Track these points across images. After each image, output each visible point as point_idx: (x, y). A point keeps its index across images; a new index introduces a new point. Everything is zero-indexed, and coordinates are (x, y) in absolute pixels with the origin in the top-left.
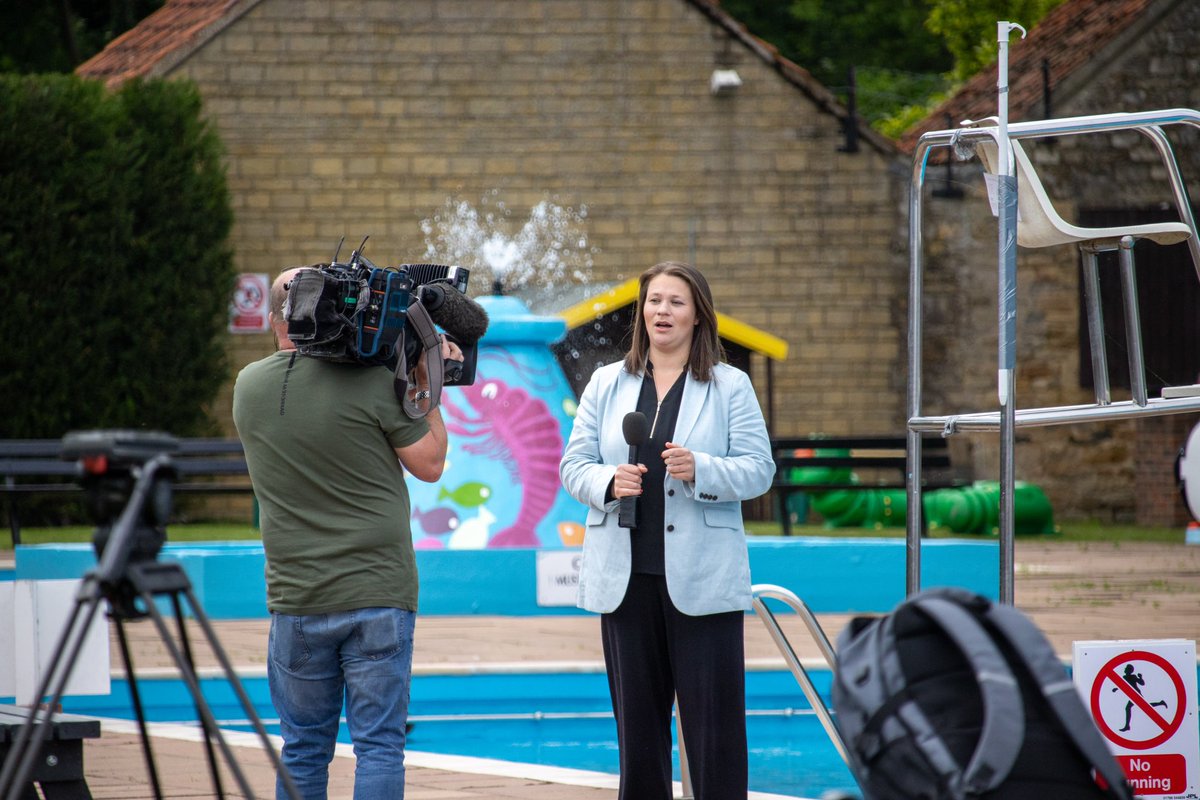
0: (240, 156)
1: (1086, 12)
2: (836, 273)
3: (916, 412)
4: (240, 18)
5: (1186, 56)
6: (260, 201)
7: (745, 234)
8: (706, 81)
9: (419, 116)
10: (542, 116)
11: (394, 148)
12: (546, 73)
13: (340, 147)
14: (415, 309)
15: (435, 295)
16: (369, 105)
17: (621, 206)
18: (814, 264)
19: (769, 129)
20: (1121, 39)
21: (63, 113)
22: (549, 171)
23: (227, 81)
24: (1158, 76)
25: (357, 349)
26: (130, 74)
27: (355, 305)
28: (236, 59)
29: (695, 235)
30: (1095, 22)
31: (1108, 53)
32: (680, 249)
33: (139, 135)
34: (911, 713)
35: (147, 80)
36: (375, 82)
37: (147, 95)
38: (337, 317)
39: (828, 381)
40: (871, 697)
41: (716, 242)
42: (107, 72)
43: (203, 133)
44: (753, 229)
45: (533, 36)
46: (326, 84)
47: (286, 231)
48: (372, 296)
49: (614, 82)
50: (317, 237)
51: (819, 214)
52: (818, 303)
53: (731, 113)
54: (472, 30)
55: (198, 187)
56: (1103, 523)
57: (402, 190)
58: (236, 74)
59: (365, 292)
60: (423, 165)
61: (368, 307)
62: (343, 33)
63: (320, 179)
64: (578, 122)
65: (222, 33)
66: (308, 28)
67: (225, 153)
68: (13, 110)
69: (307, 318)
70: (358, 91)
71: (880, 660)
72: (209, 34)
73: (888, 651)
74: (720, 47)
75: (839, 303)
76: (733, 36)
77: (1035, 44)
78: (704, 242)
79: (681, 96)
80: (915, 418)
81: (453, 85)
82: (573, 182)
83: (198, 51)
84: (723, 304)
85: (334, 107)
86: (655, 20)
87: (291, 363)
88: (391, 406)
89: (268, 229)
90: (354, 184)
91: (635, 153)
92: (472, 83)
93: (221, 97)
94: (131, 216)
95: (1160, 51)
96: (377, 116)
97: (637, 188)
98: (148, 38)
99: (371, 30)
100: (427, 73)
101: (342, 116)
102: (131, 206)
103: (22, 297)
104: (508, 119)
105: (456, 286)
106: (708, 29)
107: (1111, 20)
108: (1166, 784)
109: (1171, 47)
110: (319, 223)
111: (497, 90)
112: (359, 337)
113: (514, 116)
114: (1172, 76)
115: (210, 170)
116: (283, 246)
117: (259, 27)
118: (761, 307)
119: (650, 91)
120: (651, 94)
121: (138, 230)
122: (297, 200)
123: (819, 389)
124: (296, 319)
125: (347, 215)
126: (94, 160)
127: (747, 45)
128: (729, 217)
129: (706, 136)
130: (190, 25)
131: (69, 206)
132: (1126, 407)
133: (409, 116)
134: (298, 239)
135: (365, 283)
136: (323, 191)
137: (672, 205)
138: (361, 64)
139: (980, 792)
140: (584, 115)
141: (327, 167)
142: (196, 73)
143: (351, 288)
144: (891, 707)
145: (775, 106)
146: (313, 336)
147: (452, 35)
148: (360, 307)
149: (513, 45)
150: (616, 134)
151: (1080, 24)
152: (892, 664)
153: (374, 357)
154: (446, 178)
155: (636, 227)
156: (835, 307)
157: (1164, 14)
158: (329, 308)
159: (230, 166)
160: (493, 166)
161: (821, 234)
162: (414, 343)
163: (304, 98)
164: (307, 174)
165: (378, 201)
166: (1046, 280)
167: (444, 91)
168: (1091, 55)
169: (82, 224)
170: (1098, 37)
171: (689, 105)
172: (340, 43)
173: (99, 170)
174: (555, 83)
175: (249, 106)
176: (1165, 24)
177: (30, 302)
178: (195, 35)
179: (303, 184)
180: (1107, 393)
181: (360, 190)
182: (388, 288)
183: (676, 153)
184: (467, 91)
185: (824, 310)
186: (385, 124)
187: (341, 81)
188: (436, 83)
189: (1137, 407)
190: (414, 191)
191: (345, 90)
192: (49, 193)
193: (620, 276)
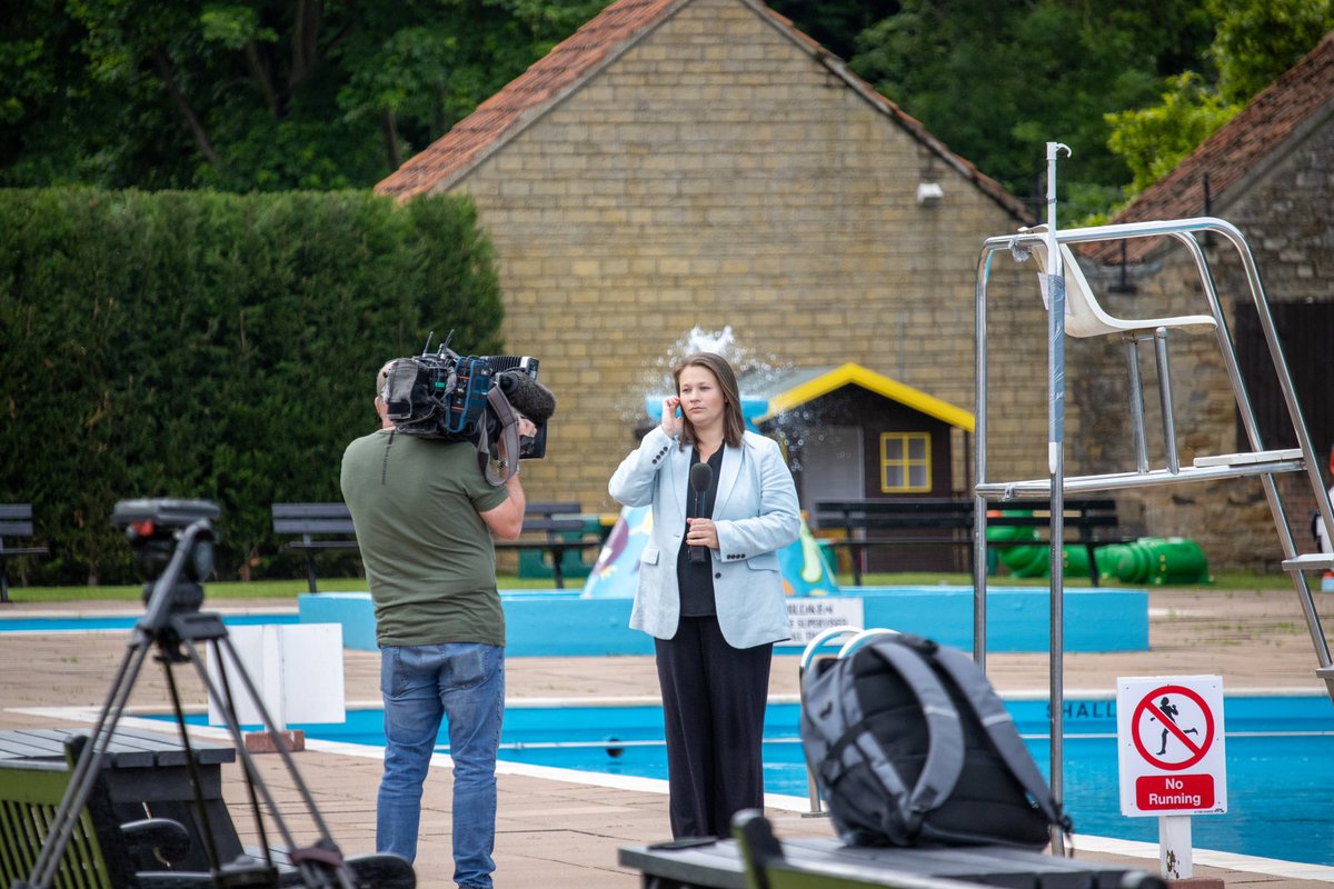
0: (510, 259)
1: (1244, 134)
2: (1026, 358)
3: (982, 479)
4: (511, 142)
5: (1327, 171)
6: (528, 297)
7: (946, 324)
8: (913, 193)
9: (665, 224)
10: (771, 223)
11: (643, 251)
12: (774, 187)
13: (596, 251)
14: (494, 393)
15: (510, 381)
16: (622, 215)
17: (839, 300)
18: (1006, 351)
19: (968, 234)
20: (1271, 157)
21: (359, 223)
22: (777, 271)
23: (500, 195)
24: (1303, 188)
25: (446, 426)
26: (417, 190)
27: (444, 389)
28: (507, 176)
29: (904, 326)
30: (1251, 142)
31: (1260, 168)
32: (891, 338)
33: (424, 242)
34: (867, 742)
35: (431, 195)
36: (627, 195)
37: (431, 208)
38: (429, 399)
39: (1019, 452)
40: (833, 728)
41: (922, 331)
42: (400, 188)
43: (479, 240)
44: (954, 320)
45: (763, 155)
46: (585, 197)
47: (550, 323)
48: (459, 381)
49: (834, 194)
50: (577, 328)
51: (1011, 307)
52: (1011, 384)
53: (935, 220)
54: (710, 149)
55: (474, 286)
56: (1256, 574)
57: (650, 287)
58: (507, 189)
59: (453, 378)
60: (668, 266)
61: (455, 390)
62: (600, 154)
63: (580, 278)
64: (802, 228)
65: (496, 154)
66: (569, 149)
67: (498, 257)
68: (316, 222)
69: (404, 401)
70: (613, 203)
71: (841, 697)
72: (485, 155)
73: (848, 689)
74: (924, 163)
75: (1029, 384)
76: (936, 154)
77: (1200, 161)
78: (912, 332)
79: (891, 206)
80: (981, 485)
81: (694, 197)
82: (797, 280)
83: (475, 170)
84: (929, 385)
85: (591, 217)
86: (868, 140)
87: (391, 441)
88: (474, 477)
89: (533, 322)
90: (608, 283)
91: (853, 255)
92: (710, 195)
93: (495, 208)
94: (417, 311)
95: (1305, 167)
96: (628, 224)
97: (853, 285)
98: (436, 159)
99: (624, 150)
100: (672, 188)
101: (599, 224)
102: (417, 302)
103: (324, 382)
104: (741, 226)
105: (528, 374)
106: (914, 148)
107: (1264, 140)
108: (1197, 800)
109: (1314, 163)
110: (578, 316)
111: (732, 201)
112: (448, 416)
113: (747, 223)
114: (1315, 188)
115: (485, 271)
116: (547, 336)
117: (527, 148)
118: (962, 388)
119: (864, 202)
120: (865, 205)
121: (423, 322)
122: (560, 297)
123: (1013, 459)
124: (394, 401)
125: (602, 309)
126: (386, 264)
127: (948, 162)
128: (933, 310)
129: (913, 240)
130: (469, 148)
131: (363, 303)
132: (1162, 475)
133: (656, 224)
134: (560, 330)
135: (452, 370)
136: (582, 289)
137: (884, 300)
138: (616, 180)
139: (924, 811)
140: (805, 221)
141: (586, 268)
142: (474, 189)
143: (440, 374)
144: (850, 736)
145: (973, 214)
146: (409, 416)
147: (693, 154)
148: (448, 390)
149: (746, 163)
150: (835, 238)
151: (1238, 144)
152: (851, 699)
153: (461, 433)
154: (687, 277)
155: (852, 318)
156: (1025, 387)
157: (1308, 136)
158: (422, 392)
159: (502, 268)
160: (728, 266)
161: (1013, 324)
162: (494, 422)
163: (566, 209)
164: (569, 274)
165: (629, 297)
166: (1207, 364)
167: (686, 202)
168: (1246, 170)
169: (375, 318)
170: (1252, 154)
171: (899, 213)
172: (597, 162)
173: (390, 272)
174: (782, 195)
175: (518, 216)
176: (1309, 143)
177: (331, 385)
178: (472, 156)
179: (564, 283)
180: (1146, 462)
181: (614, 287)
182: (471, 375)
183: (886, 255)
184: (706, 202)
185: (1016, 390)
186: (635, 231)
187: (597, 194)
188: (680, 195)
189: (1170, 475)
190: (661, 288)
191: (601, 202)
192: (347, 292)
193: (840, 360)
